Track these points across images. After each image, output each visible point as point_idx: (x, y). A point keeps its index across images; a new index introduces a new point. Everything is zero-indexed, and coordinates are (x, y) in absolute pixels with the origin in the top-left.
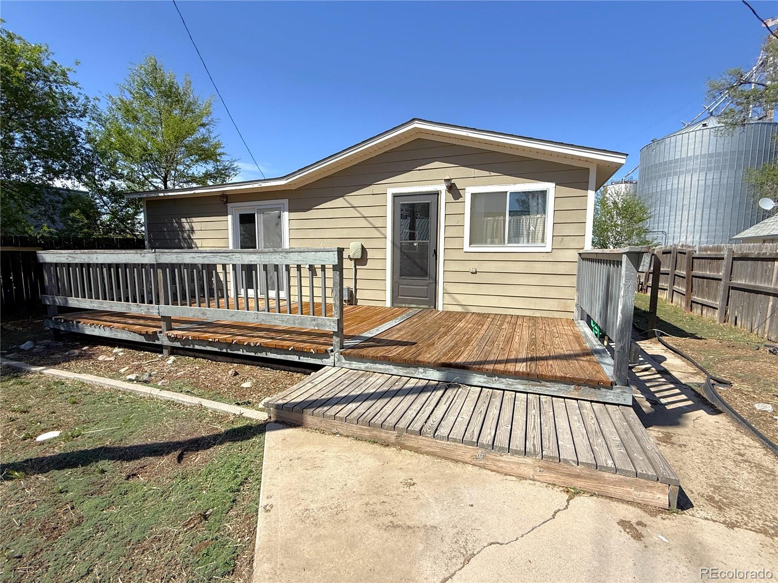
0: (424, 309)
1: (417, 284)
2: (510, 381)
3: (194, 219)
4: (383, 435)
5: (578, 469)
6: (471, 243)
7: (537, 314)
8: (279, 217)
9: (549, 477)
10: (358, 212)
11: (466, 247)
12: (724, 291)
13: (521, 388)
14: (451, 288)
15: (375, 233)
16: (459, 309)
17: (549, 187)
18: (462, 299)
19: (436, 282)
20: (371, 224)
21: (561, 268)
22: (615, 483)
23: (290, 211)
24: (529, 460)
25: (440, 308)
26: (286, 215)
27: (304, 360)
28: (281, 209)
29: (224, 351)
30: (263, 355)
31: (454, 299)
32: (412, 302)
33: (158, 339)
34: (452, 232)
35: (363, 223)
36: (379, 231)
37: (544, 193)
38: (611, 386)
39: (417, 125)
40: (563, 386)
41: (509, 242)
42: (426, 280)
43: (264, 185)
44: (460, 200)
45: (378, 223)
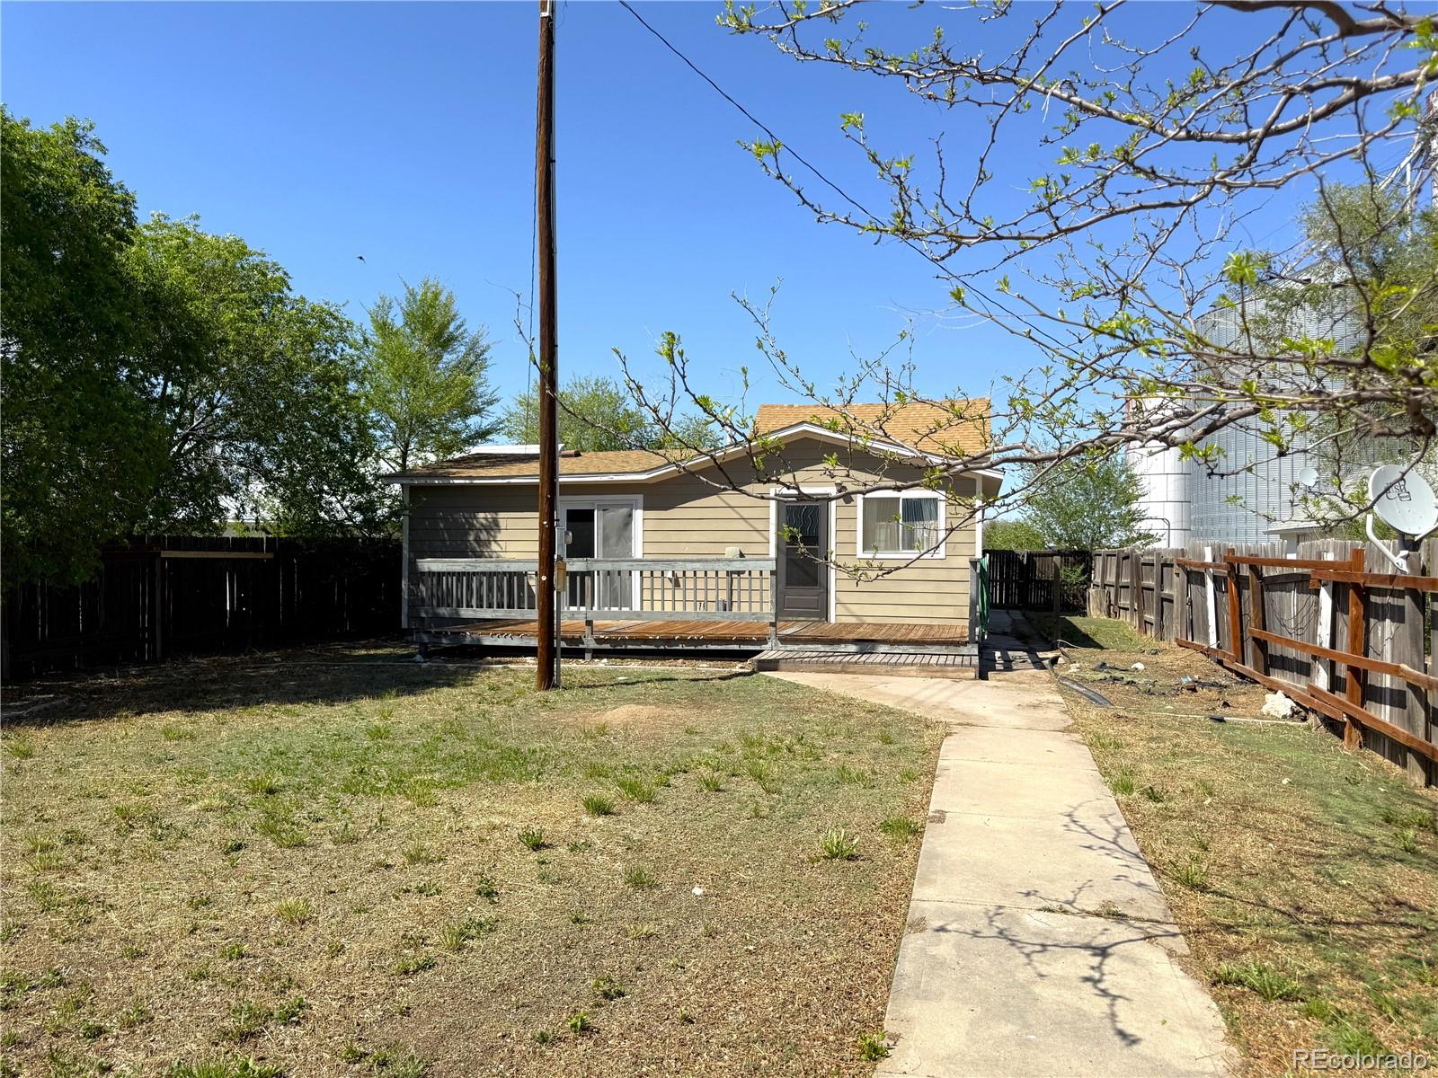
0: (814, 621)
1: (807, 595)
2: (905, 647)
3: (501, 515)
4: (834, 668)
5: (937, 668)
6: (865, 548)
7: (935, 622)
8: (630, 515)
9: (923, 674)
10: (738, 513)
11: (860, 553)
12: (1157, 603)
13: (912, 651)
14: (844, 598)
15: (756, 537)
16: (853, 620)
17: (940, 495)
18: (856, 610)
19: (827, 591)
20: (751, 526)
21: (956, 575)
22: (953, 672)
23: (645, 509)
24: (914, 668)
25: (833, 619)
26: (638, 515)
27: (744, 647)
28: (632, 507)
29: (662, 647)
30: (704, 647)
31: (847, 609)
32: (800, 615)
33: (583, 643)
34: (844, 537)
35: (742, 525)
36: (763, 536)
37: (935, 501)
38: (965, 644)
39: (805, 427)
40: (938, 647)
41: (903, 548)
42: (817, 590)
43: (616, 478)
44: (852, 504)
45: (759, 525)
